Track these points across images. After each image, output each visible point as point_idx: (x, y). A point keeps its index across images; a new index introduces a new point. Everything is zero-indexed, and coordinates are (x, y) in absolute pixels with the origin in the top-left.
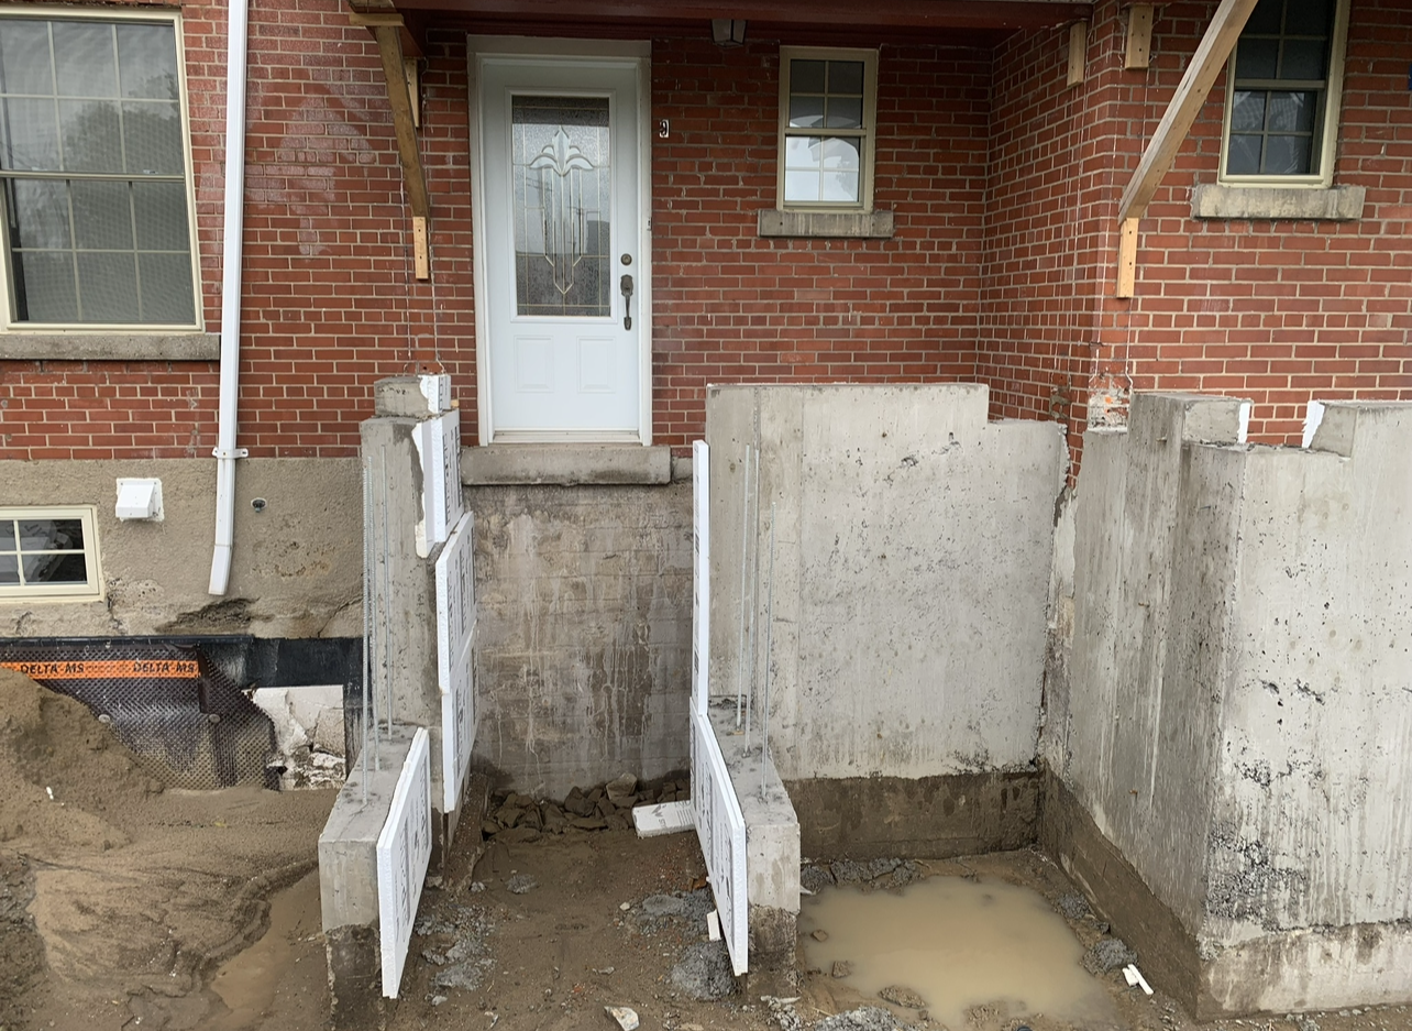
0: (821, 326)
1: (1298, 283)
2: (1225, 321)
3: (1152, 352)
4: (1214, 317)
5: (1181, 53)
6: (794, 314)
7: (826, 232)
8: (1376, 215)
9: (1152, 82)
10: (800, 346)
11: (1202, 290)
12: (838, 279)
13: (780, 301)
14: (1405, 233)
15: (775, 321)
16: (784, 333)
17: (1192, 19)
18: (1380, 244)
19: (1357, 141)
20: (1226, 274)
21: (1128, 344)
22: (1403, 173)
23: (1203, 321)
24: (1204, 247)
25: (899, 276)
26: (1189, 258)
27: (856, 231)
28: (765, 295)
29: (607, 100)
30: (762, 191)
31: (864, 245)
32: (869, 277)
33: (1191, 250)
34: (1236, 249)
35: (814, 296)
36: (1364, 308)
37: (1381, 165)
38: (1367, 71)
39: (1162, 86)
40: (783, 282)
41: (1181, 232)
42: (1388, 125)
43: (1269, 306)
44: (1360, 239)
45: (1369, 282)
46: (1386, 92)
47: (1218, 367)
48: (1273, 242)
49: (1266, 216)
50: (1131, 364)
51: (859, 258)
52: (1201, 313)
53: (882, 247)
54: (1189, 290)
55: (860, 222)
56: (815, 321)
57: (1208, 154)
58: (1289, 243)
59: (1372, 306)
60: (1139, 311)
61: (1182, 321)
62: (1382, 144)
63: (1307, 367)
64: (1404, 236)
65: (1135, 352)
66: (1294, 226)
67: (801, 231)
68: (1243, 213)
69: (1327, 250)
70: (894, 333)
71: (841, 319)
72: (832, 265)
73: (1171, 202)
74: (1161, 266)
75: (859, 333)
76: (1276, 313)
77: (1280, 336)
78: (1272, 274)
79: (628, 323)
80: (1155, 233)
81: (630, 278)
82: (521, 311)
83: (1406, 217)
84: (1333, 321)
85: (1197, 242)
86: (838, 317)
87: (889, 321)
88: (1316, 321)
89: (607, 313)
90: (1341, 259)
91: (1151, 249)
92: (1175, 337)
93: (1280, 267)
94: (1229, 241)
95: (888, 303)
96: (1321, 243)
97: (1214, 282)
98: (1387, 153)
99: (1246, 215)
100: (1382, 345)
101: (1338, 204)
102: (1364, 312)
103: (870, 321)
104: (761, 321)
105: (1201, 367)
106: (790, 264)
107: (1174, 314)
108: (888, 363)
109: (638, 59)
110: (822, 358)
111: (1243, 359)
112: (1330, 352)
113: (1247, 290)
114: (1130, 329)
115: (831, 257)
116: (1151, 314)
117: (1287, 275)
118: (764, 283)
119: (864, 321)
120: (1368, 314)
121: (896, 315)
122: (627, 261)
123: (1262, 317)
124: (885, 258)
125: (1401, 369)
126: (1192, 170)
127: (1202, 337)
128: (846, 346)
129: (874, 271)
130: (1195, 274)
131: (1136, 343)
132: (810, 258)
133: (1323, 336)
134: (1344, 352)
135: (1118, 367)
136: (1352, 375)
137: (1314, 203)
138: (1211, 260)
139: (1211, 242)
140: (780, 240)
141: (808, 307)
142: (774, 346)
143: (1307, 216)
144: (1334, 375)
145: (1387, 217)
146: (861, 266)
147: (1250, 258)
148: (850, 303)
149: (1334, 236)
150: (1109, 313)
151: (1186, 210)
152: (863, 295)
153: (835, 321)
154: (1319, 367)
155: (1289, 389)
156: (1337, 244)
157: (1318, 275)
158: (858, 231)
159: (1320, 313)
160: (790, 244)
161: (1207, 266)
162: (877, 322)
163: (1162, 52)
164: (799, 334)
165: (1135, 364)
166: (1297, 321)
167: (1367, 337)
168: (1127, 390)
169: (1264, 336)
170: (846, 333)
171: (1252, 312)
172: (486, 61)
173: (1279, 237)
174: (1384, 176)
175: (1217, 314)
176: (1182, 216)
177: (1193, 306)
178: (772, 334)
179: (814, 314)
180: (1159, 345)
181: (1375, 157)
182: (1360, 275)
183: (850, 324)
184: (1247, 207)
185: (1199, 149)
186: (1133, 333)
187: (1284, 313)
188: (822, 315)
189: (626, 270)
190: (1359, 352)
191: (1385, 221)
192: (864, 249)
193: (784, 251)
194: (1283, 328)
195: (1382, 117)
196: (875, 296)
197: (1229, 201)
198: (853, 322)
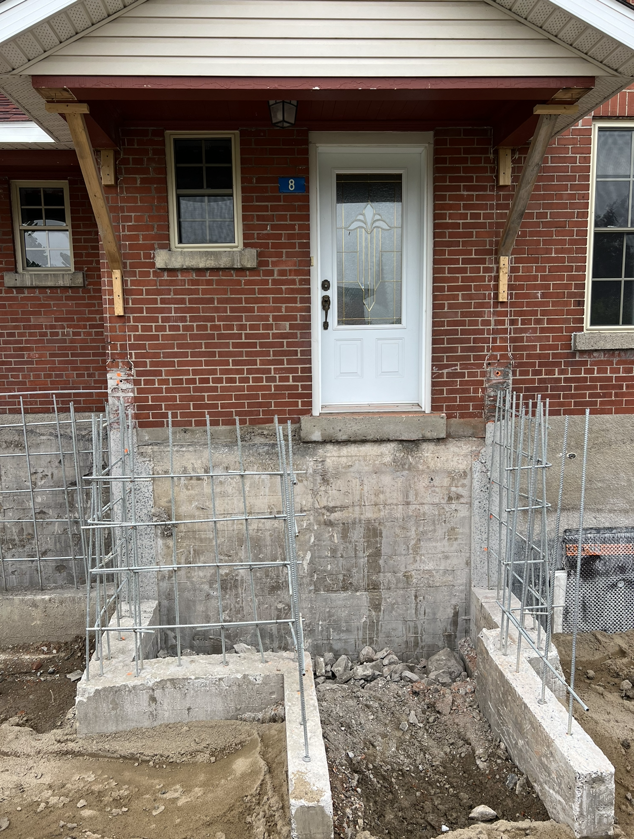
0: (49, 337)
1: (228, 306)
2: (186, 328)
3: (143, 347)
4: (179, 326)
5: (137, 176)
6: (32, 331)
7: (43, 284)
8: (270, 266)
9: (122, 192)
10: (37, 349)
11: (169, 310)
12: (55, 310)
13: (23, 324)
14: (290, 276)
15: (20, 335)
16: (27, 342)
17: (141, 157)
18: (275, 282)
19: (252, 223)
20: (182, 301)
21: (128, 342)
22: (283, 241)
23: (172, 328)
24: (167, 286)
25: (93, 309)
26: (158, 292)
27: (61, 283)
28: (13, 320)
30: (6, 262)
31: (70, 291)
32: (75, 309)
33: (159, 288)
34: (187, 287)
35: (43, 320)
36: (271, 319)
37: (269, 237)
38: (252, 183)
39: (128, 195)
40: (23, 313)
41: (152, 277)
42: (269, 213)
43: (212, 319)
44: (262, 279)
45: (271, 304)
46: (266, 195)
47: (185, 355)
48: (209, 282)
49: (197, 267)
50: (131, 354)
51: (68, 298)
52: (170, 324)
53: (81, 292)
54: (161, 311)
55: (63, 278)
56: (45, 334)
57: (161, 232)
58: (219, 282)
59: (275, 318)
60: (132, 323)
61: (158, 328)
62: (268, 225)
63: (240, 354)
64: (290, 277)
65: (132, 347)
66: (221, 273)
67: (28, 284)
68: (183, 266)
69: (243, 287)
70: (93, 341)
71: (60, 333)
72: (52, 303)
73: (143, 260)
74: (142, 297)
75: (72, 341)
76: (217, 323)
77: (221, 336)
78: (211, 301)
80: (135, 278)
83: (289, 266)
84: (252, 327)
85: (162, 283)
86: (58, 332)
87: (90, 334)
88: (242, 327)
90: (253, 291)
91: (134, 287)
92: (156, 338)
93: (215, 296)
94: (182, 282)
95: (88, 323)
96: (239, 283)
97: (176, 306)
98: (272, 230)
99: (185, 267)
100: (285, 341)
101: (240, 259)
102: (271, 322)
103: (79, 334)
104: (13, 335)
105: (175, 355)
106: (27, 303)
107: (153, 324)
108: (92, 358)
110: (51, 355)
111: (200, 350)
112: (254, 345)
113: (197, 310)
114: (128, 333)
115: (52, 298)
116: (140, 325)
117: (220, 301)
118: (12, 313)
119: (75, 334)
120: (274, 323)
121: (94, 330)
123: (209, 326)
124: (83, 298)
125: (299, 354)
126: (153, 242)
127: (173, 337)
128: (65, 348)
129: (77, 305)
130: (163, 301)
131: (132, 342)
132: (39, 299)
133: (248, 336)
134: (262, 345)
135: (123, 356)
136: (269, 358)
137: (225, 259)
138: (172, 293)
139: (171, 283)
140: (20, 289)
141: (41, 327)
142: (22, 349)
143: (222, 267)
144: (258, 359)
145: (277, 266)
146: (70, 303)
147: (196, 292)
148: (65, 324)
149: (246, 278)
150: (113, 325)
151: (153, 265)
152: (72, 320)
153: (57, 334)
154: (248, 354)
155: (231, 367)
156: (248, 283)
157: (239, 301)
158: (62, 283)
159: (244, 322)
160: (26, 291)
161: (170, 297)
162: (82, 335)
163: (125, 176)
164: (36, 342)
165: (133, 354)
166: (231, 327)
167: (275, 336)
168: (131, 369)
169: (211, 337)
170: (64, 341)
171: (202, 323)
173: (212, 279)
174: (271, 243)
175: (181, 324)
176: (151, 269)
177: (165, 320)
178: (20, 342)
179: (44, 330)
180: (147, 343)
181: (265, 232)
182: (266, 300)
183: (66, 336)
184: (185, 262)
185: (155, 230)
186: (130, 336)
187: (222, 323)
188: (49, 331)
190: (271, 345)
191: (276, 269)
192: (70, 293)
193: (22, 295)
194: (223, 332)
195: (265, 209)
196: (79, 320)
197: (173, 259)
198: (68, 335)
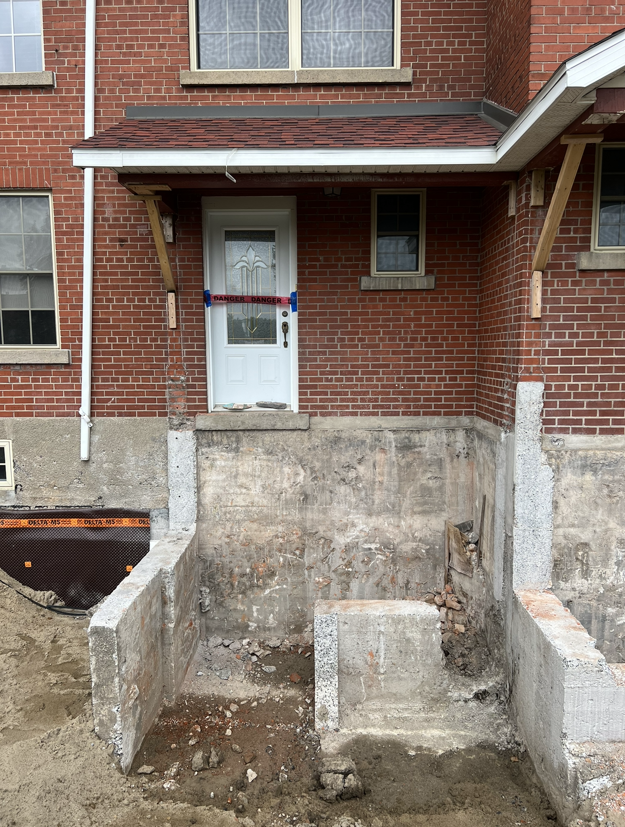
21: (542, 348)
29: (274, 231)
30: (362, 265)
50: (544, 359)
60: (547, 330)
73: (564, 270)
79: (286, 344)
81: (287, 323)
82: (230, 342)
89: (275, 342)
109: (289, 210)
114: (542, 340)
122: (285, 315)
131: (546, 348)
165: (547, 359)
172: (211, 213)
186: (544, 342)
189: (285, 319)
